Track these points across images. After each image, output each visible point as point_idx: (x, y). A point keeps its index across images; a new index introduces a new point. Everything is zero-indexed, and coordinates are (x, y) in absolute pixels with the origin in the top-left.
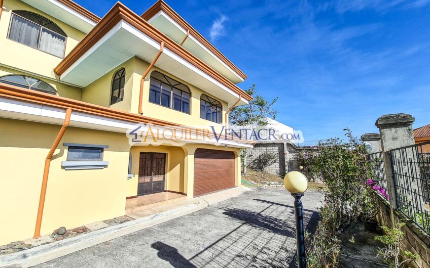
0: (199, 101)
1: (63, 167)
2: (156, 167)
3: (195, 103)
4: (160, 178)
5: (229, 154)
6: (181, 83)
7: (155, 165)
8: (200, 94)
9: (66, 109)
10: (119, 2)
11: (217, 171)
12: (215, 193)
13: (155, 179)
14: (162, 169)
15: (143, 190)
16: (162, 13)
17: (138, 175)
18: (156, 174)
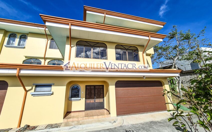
0: (114, 50)
1: (32, 95)
2: (97, 94)
3: (111, 52)
4: (100, 100)
5: (158, 83)
6: (99, 43)
7: (96, 93)
9: (17, 69)
10: (40, 14)
11: (142, 97)
13: (98, 100)
14: (102, 95)
16: (87, 12)
17: (85, 98)
18: (97, 98)
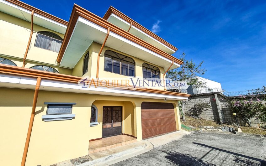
0: (142, 68)
1: (43, 119)
2: (115, 117)
3: (139, 70)
4: (118, 124)
5: (170, 105)
6: (127, 57)
7: (114, 115)
8: (141, 63)
9: (37, 78)
10: (75, 4)
11: (160, 118)
12: (160, 136)
13: (115, 125)
14: (120, 117)
15: (106, 133)
16: (113, 15)
17: (102, 123)
18: (115, 122)
